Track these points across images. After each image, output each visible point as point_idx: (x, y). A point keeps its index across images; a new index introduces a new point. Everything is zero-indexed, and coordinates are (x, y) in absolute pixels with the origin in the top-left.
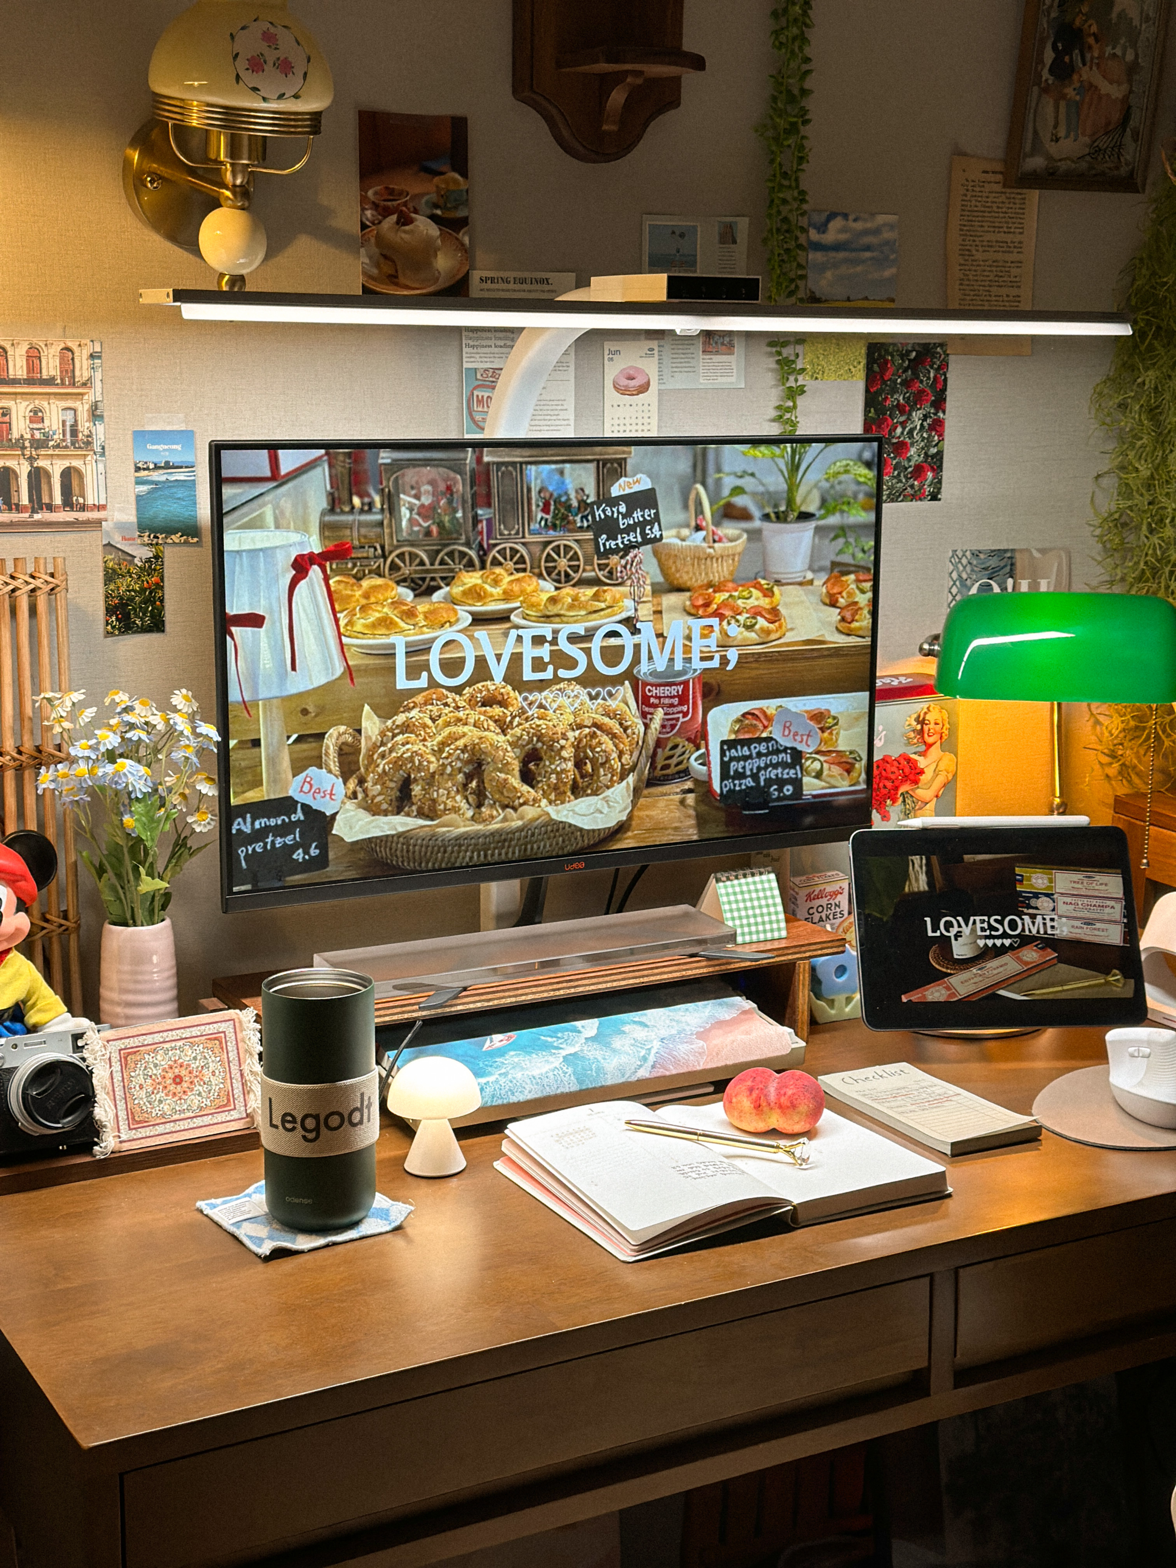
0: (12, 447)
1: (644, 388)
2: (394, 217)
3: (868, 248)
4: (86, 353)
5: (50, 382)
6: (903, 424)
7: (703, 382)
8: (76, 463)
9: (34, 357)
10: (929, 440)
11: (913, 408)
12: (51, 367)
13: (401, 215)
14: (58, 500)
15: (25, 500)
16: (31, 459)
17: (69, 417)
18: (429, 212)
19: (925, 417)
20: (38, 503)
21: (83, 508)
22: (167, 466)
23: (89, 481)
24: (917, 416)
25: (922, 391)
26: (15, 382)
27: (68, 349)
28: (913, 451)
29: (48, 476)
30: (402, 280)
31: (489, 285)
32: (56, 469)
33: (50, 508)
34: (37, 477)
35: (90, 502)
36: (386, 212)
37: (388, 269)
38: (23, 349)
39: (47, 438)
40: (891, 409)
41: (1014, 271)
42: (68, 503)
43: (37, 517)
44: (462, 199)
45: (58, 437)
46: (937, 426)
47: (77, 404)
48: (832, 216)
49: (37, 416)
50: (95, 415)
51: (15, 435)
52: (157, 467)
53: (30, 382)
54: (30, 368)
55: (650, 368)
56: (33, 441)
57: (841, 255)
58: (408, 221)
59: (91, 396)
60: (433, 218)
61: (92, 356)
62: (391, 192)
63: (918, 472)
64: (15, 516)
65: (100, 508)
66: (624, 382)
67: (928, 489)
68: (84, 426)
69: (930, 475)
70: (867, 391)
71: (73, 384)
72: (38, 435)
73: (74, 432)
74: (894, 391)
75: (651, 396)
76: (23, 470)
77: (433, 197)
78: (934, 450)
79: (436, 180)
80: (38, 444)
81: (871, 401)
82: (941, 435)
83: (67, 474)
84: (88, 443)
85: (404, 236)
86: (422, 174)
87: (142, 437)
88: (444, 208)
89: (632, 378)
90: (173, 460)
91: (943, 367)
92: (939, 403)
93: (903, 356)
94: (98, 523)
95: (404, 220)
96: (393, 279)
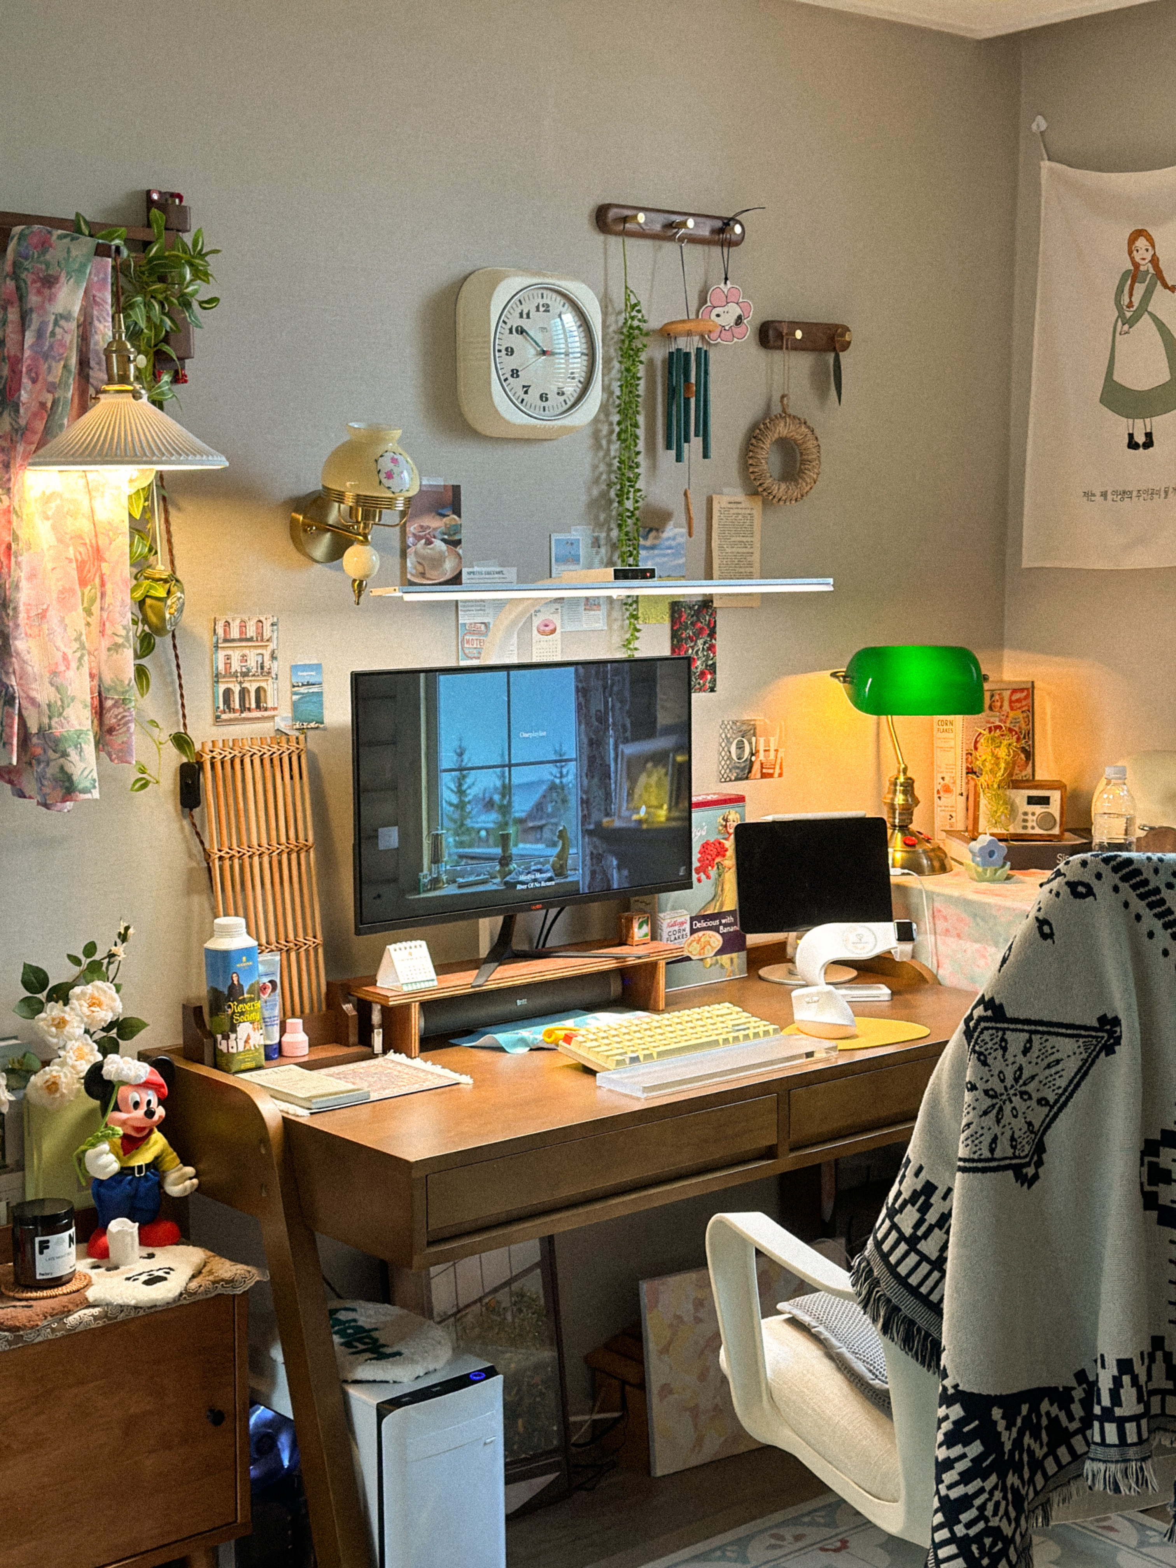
0: (231, 676)
1: (553, 631)
2: (423, 541)
3: (670, 548)
4: (269, 622)
5: (251, 639)
6: (693, 648)
7: (585, 627)
8: (263, 684)
9: (243, 626)
10: (708, 656)
11: (698, 638)
12: (251, 632)
13: (427, 539)
14: (253, 706)
15: (237, 706)
16: (241, 683)
17: (260, 659)
18: (441, 537)
19: (705, 643)
20: (243, 708)
21: (266, 709)
22: (308, 684)
23: (269, 693)
24: (700, 642)
25: (702, 629)
26: (234, 640)
27: (260, 621)
28: (698, 663)
29: (249, 692)
30: (428, 575)
31: (472, 576)
32: (252, 688)
33: (249, 709)
34: (243, 692)
35: (269, 706)
36: (418, 538)
37: (420, 569)
38: (238, 622)
39: (249, 671)
40: (686, 639)
41: (749, 559)
42: (258, 707)
43: (243, 715)
44: (457, 529)
45: (254, 670)
46: (712, 648)
47: (264, 652)
48: (651, 530)
49: (244, 659)
50: (273, 657)
51: (233, 670)
52: (303, 685)
53: (241, 640)
54: (241, 633)
55: (556, 620)
56: (242, 673)
57: (656, 552)
58: (431, 543)
59: (272, 646)
60: (443, 540)
61: (272, 625)
62: (422, 527)
63: (702, 675)
64: (232, 716)
65: (275, 709)
66: (542, 628)
67: (708, 685)
68: (267, 665)
69: (709, 677)
70: (672, 629)
71: (262, 640)
72: (244, 670)
73: (262, 668)
74: (686, 629)
75: (557, 635)
76: (236, 689)
77: (443, 529)
78: (710, 662)
79: (445, 519)
80: (245, 674)
81: (674, 635)
82: (714, 653)
83: (258, 691)
84: (269, 673)
85: (428, 551)
86: (438, 517)
87: (295, 668)
88: (449, 535)
89: (546, 626)
90: (312, 681)
91: (713, 614)
92: (712, 634)
93: (690, 608)
94: (273, 717)
95: (429, 542)
96: (423, 575)
